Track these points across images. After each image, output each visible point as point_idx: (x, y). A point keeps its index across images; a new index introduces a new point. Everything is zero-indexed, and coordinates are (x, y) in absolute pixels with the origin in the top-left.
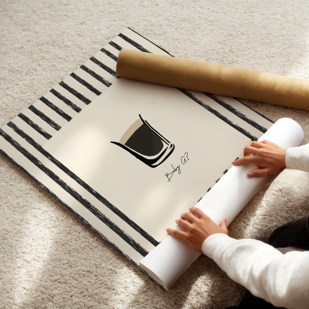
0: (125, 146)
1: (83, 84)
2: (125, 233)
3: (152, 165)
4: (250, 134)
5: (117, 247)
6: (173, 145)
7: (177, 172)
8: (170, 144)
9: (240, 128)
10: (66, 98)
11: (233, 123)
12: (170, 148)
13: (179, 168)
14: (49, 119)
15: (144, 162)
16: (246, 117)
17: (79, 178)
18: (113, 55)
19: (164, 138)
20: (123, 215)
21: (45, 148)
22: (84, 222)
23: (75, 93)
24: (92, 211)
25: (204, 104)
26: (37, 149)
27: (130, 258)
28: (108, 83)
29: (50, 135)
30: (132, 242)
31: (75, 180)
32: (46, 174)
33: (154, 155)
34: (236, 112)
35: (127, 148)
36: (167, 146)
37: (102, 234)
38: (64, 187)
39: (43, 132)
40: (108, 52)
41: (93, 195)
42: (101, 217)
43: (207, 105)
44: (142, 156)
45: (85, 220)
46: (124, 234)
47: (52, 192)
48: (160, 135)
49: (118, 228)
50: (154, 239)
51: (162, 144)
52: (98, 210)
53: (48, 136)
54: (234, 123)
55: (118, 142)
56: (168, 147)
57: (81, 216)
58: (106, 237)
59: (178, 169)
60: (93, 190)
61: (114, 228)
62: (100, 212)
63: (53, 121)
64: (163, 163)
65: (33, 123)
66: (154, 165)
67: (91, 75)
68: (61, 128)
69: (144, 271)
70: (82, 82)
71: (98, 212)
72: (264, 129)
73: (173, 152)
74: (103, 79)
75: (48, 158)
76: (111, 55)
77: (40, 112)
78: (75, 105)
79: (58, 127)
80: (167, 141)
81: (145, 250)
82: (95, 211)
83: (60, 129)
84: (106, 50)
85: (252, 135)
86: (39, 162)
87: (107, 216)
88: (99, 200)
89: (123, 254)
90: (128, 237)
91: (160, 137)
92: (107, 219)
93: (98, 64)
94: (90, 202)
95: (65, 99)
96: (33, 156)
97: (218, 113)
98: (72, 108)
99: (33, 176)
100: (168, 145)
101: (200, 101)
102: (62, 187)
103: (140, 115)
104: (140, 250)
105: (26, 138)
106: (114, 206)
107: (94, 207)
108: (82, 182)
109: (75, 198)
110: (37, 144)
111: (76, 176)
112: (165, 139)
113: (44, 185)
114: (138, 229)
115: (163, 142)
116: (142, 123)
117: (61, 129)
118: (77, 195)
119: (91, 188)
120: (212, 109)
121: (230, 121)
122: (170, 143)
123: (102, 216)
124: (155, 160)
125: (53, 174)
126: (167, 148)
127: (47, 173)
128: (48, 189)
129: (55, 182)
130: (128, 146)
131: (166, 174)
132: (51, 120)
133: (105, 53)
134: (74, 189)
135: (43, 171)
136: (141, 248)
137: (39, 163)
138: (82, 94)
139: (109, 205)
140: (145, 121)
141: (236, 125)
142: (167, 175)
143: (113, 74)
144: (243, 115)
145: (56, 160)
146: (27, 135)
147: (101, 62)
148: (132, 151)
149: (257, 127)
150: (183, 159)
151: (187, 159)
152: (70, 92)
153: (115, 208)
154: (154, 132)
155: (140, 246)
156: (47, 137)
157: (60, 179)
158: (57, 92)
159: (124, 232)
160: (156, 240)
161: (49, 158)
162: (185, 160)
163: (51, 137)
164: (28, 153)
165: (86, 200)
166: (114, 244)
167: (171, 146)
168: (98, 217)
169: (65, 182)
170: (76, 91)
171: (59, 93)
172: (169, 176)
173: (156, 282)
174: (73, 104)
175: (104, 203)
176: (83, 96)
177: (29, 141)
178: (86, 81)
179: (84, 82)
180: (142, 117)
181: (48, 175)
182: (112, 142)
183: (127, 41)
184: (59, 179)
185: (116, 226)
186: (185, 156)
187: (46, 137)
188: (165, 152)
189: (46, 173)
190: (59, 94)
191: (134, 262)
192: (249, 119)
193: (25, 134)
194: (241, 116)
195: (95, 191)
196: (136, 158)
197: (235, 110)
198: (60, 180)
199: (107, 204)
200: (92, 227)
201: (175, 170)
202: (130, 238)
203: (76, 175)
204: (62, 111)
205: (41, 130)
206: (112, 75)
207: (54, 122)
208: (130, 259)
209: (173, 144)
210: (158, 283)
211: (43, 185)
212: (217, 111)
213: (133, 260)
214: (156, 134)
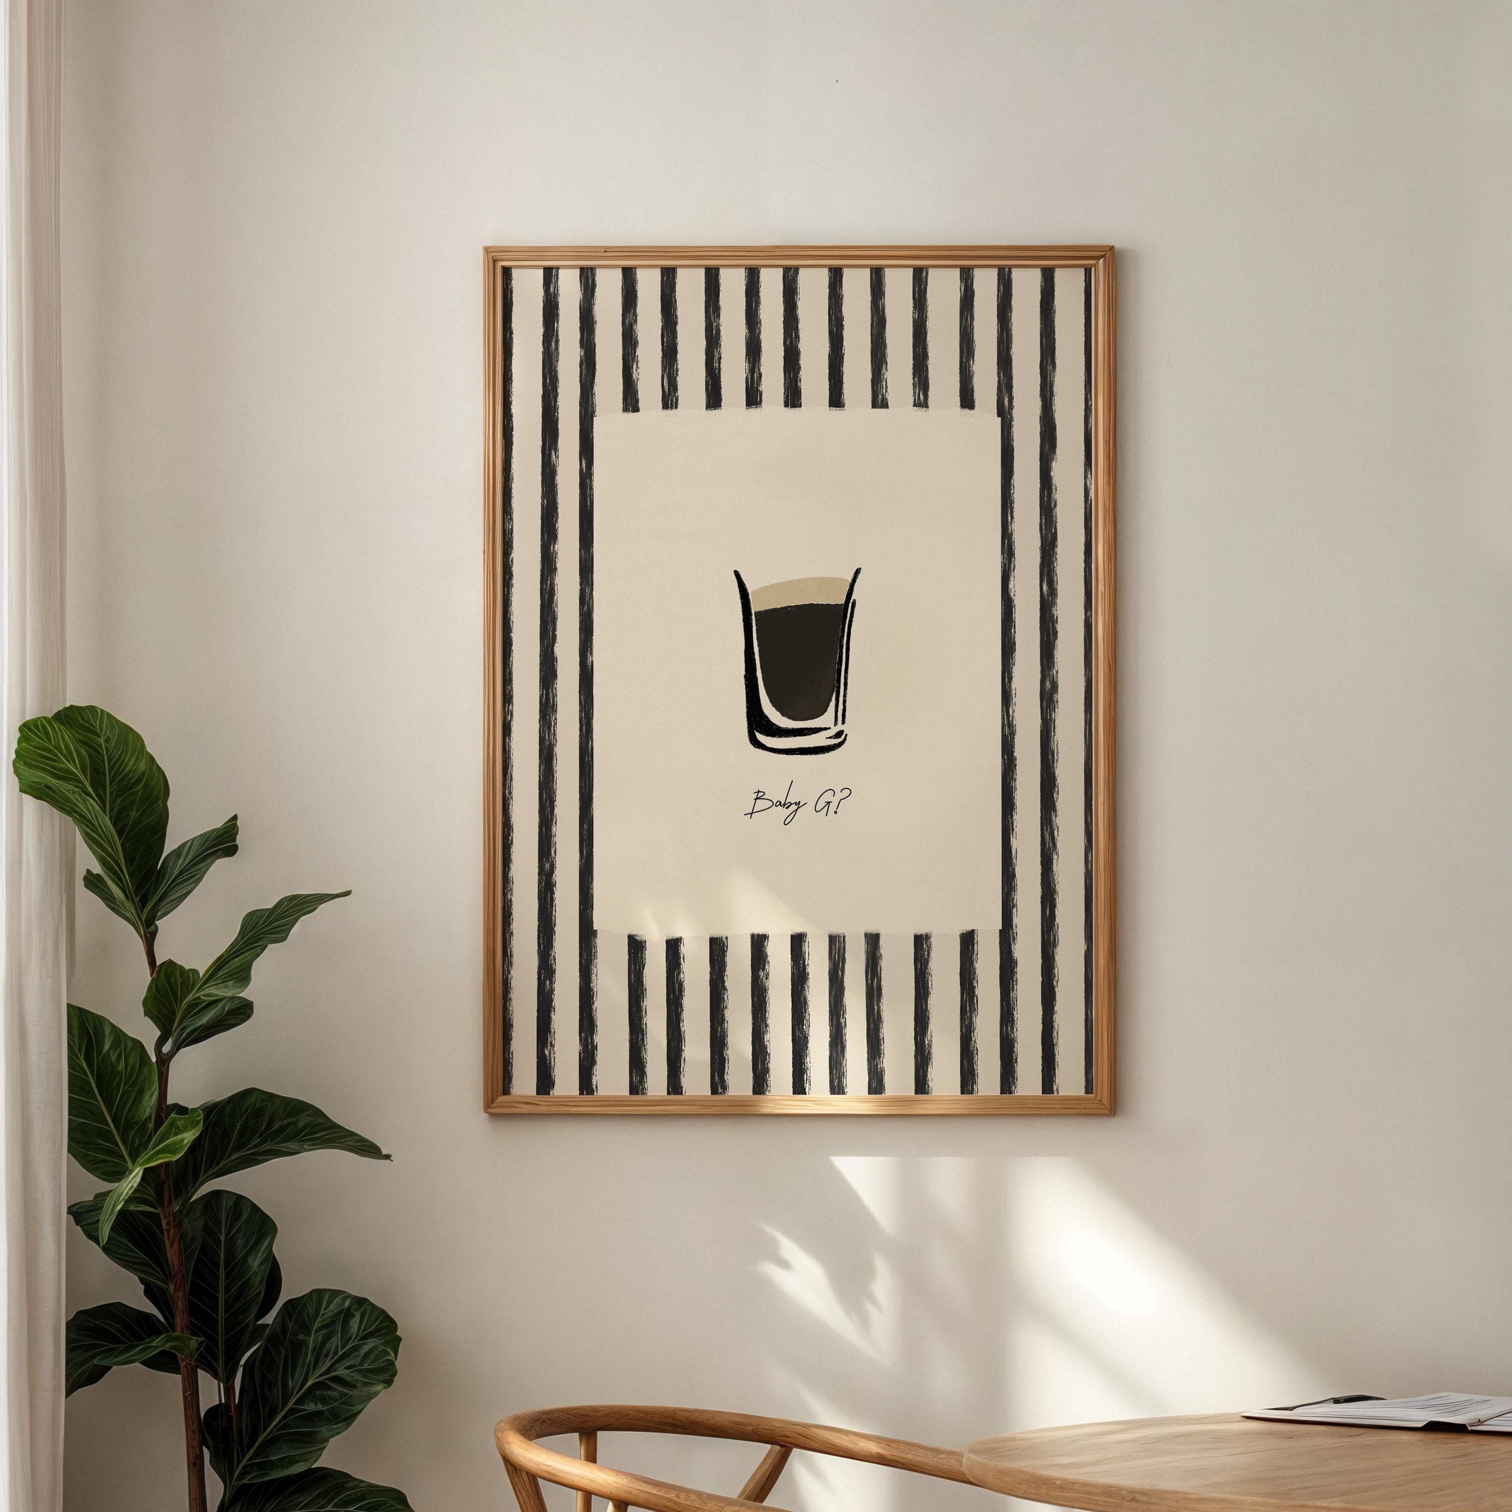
0: (753, 617)
1: (831, 332)
2: (554, 829)
3: (757, 734)
4: (1015, 910)
5: (512, 840)
6: (843, 737)
7: (785, 812)
8: (840, 727)
9: (1014, 870)
10: (760, 332)
11: (1014, 839)
12: (831, 738)
13: (797, 810)
14: (676, 352)
15: (747, 707)
16: (1055, 857)
17: (592, 590)
18: (972, 318)
19: (845, 696)
20: (589, 785)
21: (599, 424)
22: (507, 708)
23: (791, 339)
24: (544, 700)
25: (1011, 713)
26: (580, 410)
27: (512, 894)
28: (883, 396)
29: (637, 401)
30: (547, 866)
31: (581, 585)
32: (543, 501)
33: (783, 715)
34: (1050, 816)
35: (752, 627)
36: (830, 723)
37: (512, 779)
38: (546, 575)
39: (632, 376)
40: (973, 292)
41: (580, 665)
42: (547, 736)
43: (1014, 722)
44: (758, 686)
45: (510, 707)
46: (551, 830)
47: (512, 563)
48: (846, 678)
49: (554, 801)
50: (592, 910)
51: (828, 706)
52: (556, 714)
53: (631, 402)
54: (1015, 843)
55: (750, 589)
56: (830, 728)
57: (512, 688)
58: (514, 794)
59: (794, 807)
60: (591, 654)
61: (546, 794)
62: (555, 724)
63: (677, 370)
64: (780, 755)
65: (635, 327)
66: (761, 737)
67: (872, 325)
68: (676, 407)
69: (511, 953)
70: (833, 323)
71: (550, 718)
72: (1054, 936)
73: (826, 754)
74: (884, 366)
75: (581, 464)
76: (967, 315)
77: (675, 309)
78: (760, 375)
79: (672, 401)
80: (844, 711)
81: (554, 912)
82: (547, 708)
83: (672, 408)
84: (972, 283)
85: (1015, 921)
86: (556, 450)
87: (559, 750)
88: (580, 692)
89: (509, 871)
90: (553, 845)
91: (839, 682)
92: (553, 754)
93: (915, 308)
94: (558, 677)
95: (757, 332)
96: (558, 418)
97: (1013, 771)
98: (747, 378)
99: (512, 476)
100: (836, 723)
101: (1013, 692)
102: (542, 571)
103: (858, 572)
104: (545, 899)
105: (585, 353)
106: (592, 742)
107: (555, 696)
108: (588, 606)
109: (541, 630)
110: (593, 394)
111: (592, 578)
112: (844, 702)
113: (512, 526)
114: (587, 851)
115: (833, 703)
116: (842, 601)
117: (674, 411)
118: (550, 627)
119: (591, 645)
120: (1013, 747)
121: (1013, 825)
122: (843, 722)
123: (549, 736)
124: (774, 727)
125: (553, 516)
126: (826, 729)
127: (545, 502)
128: (512, 542)
129: (539, 543)
130: (756, 625)
131: (759, 792)
132: (676, 360)
133: (963, 288)
134: (559, 605)
135: (542, 485)
136: (552, 900)
137: (553, 453)
138: (803, 362)
139: (586, 728)
140: (852, 601)
141: (1014, 852)
142: (760, 794)
143: (916, 379)
144: (1054, 845)
145: (591, 488)
146: (595, 345)
147: (929, 309)
148: (753, 648)
149: (1048, 913)
150: (828, 797)
151: (833, 807)
152: (784, 322)
153: (590, 748)
154: (842, 653)
155: (553, 893)
156: (629, 400)
157: (556, 546)
158: (758, 292)
159: (556, 823)
160: (594, 920)
161: (584, 464)
162: (829, 803)
163: (636, 409)
164: (556, 401)
165: (557, 662)
166: (513, 830)
167: (839, 734)
168: (540, 729)
169: (558, 566)
170: (798, 337)
171: (759, 297)
172: (761, 804)
173: (510, 1004)
174: (759, 370)
175: (581, 711)
176: (800, 368)
177: (584, 371)
178: (845, 333)
179: (837, 329)
180: (858, 580)
181: (542, 506)
182: (737, 574)
183: (1041, 312)
184: (555, 544)
185: (554, 793)
186: (839, 796)
187: (625, 399)
188: (810, 734)
189: (543, 498)
190: (758, 303)
191: (511, 913)
192: (1053, 872)
193: (594, 338)
194: (1049, 844)
195: (592, 661)
196: (745, 676)
197: (1055, 811)
198: (554, 547)
199: (584, 720)
200: (510, 739)
201: (784, 805)
202: (553, 852)
203: (592, 574)
204: (720, 363)
205: (635, 366)
206: (913, 378)
207: (677, 374)
208: (509, 896)
209: (846, 735)
210: (511, 1009)
211: (511, 523)
212: (1015, 766)
213: (513, 907)
214: (841, 665)
